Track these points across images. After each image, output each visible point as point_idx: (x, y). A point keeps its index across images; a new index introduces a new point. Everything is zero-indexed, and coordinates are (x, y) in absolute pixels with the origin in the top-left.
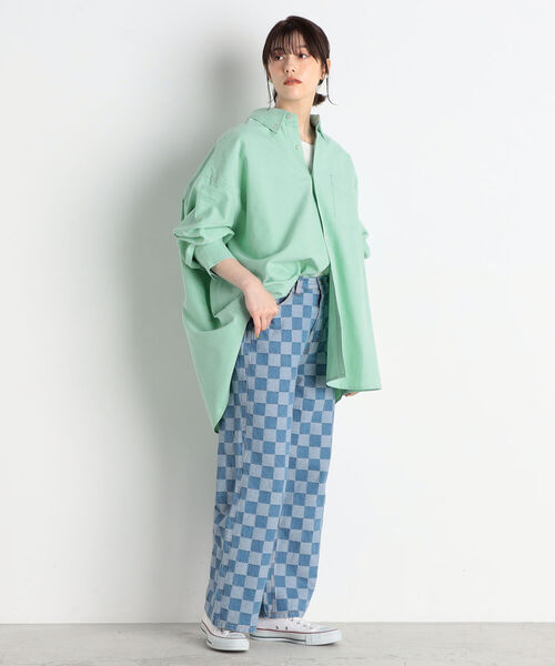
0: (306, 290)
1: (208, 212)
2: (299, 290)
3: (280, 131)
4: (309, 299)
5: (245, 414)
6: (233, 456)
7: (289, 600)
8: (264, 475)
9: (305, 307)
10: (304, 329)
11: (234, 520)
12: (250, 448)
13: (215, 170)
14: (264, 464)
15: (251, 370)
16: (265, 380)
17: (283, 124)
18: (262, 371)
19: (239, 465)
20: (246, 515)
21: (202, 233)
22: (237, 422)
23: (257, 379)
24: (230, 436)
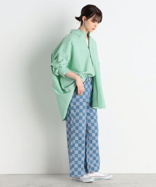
0: (88, 81)
1: (63, 60)
2: (87, 81)
3: (81, 37)
4: (89, 83)
5: (73, 116)
6: (70, 128)
7: (95, 167)
8: (79, 133)
9: (88, 85)
10: (88, 91)
11: (72, 146)
12: (75, 125)
13: (64, 48)
14: (79, 130)
15: (75, 104)
16: (79, 106)
17: (82, 35)
18: (78, 104)
19: (72, 130)
20: (75, 144)
21: (61, 66)
22: (70, 118)
23: (76, 106)
24: (69, 122)
